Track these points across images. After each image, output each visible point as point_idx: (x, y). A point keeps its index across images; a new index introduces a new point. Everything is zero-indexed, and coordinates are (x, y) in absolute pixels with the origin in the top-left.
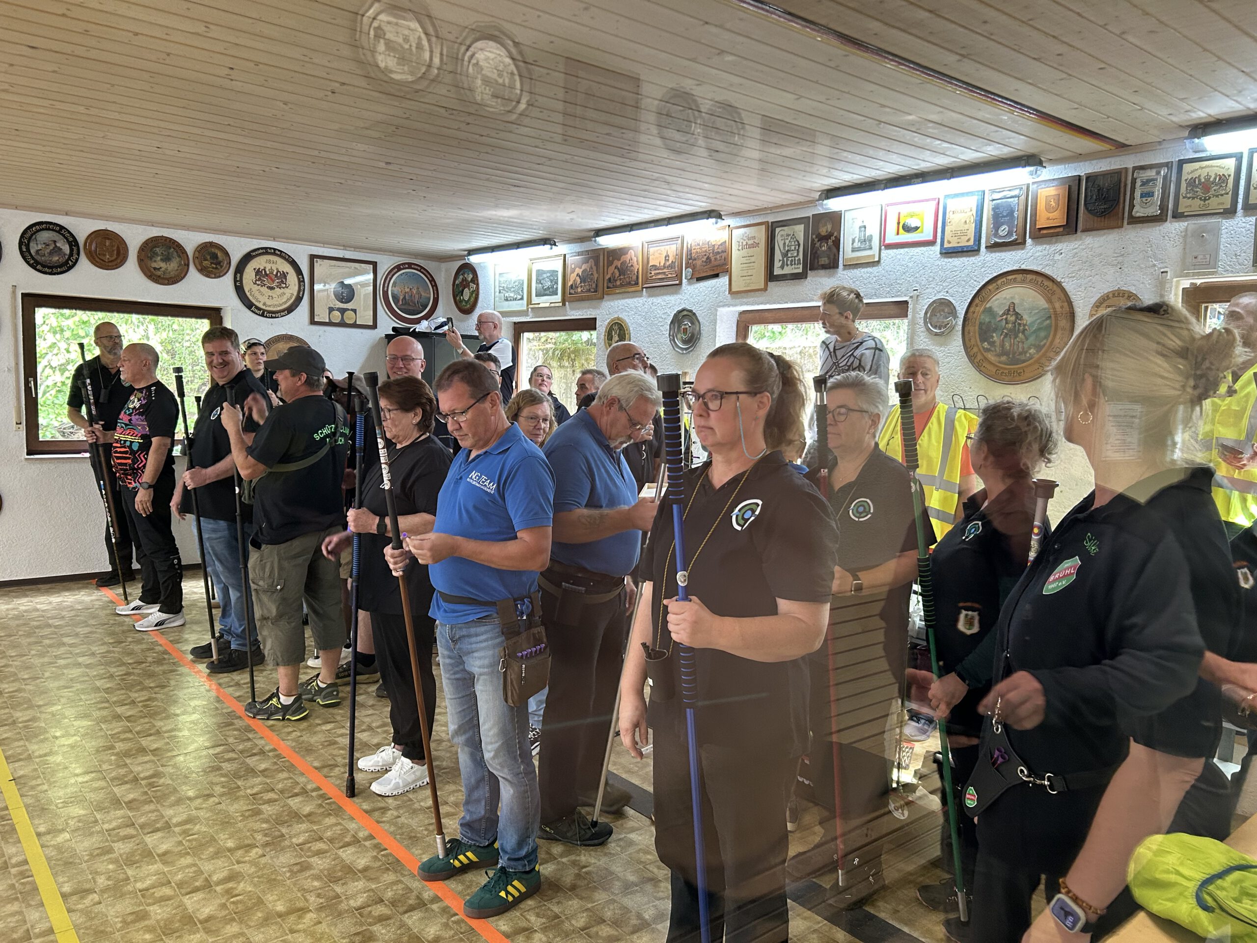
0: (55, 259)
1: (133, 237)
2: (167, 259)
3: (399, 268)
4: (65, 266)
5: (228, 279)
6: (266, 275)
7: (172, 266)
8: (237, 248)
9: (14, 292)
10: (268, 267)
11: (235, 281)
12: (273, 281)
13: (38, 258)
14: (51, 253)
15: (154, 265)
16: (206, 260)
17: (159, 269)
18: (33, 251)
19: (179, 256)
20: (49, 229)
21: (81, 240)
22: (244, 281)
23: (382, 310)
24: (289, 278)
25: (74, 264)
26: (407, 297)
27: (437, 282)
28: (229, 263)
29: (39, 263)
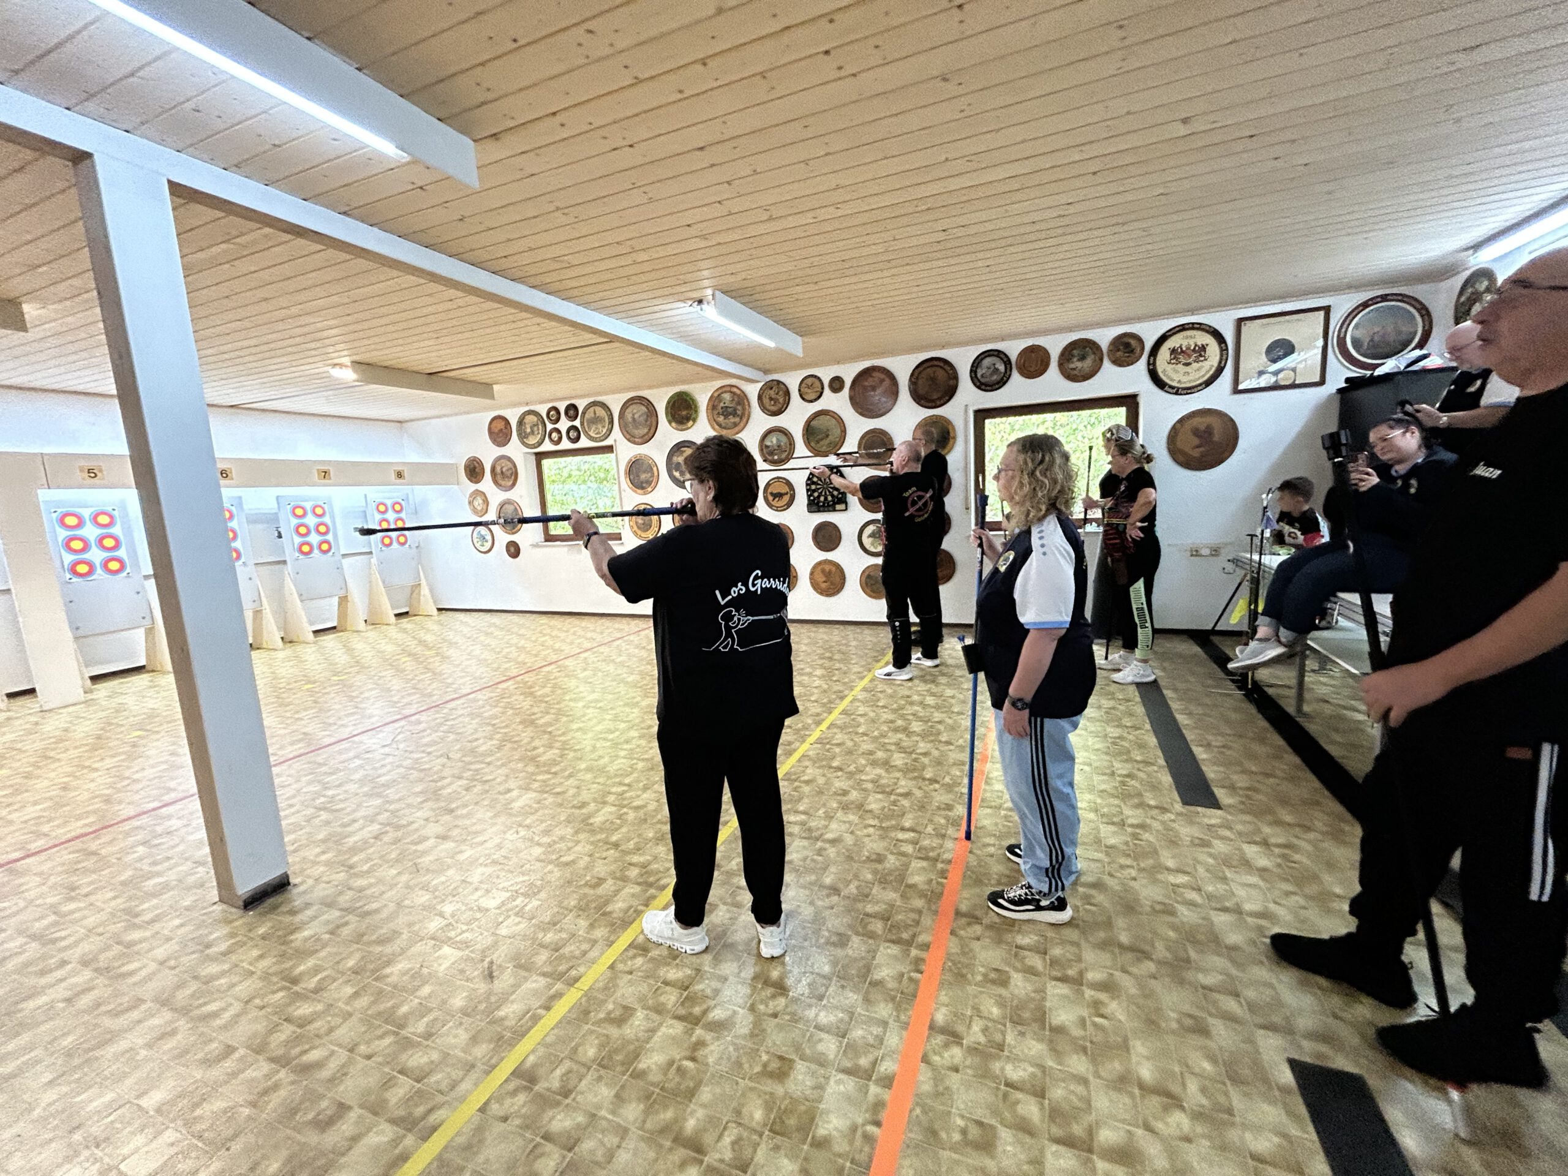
0: (995, 378)
1: (1055, 346)
2: (1082, 358)
3: (1365, 305)
4: (1002, 382)
5: (1142, 364)
6: (1182, 352)
7: (1088, 363)
8: (1149, 332)
9: (966, 411)
10: (1185, 344)
11: (1149, 364)
12: (1190, 357)
13: (983, 380)
14: (992, 375)
15: (1072, 366)
16: (1119, 350)
17: (1074, 369)
18: (979, 376)
19: (1094, 353)
20: (989, 356)
21: (1013, 358)
22: (1158, 363)
23: (1335, 361)
24: (1208, 349)
25: (1008, 379)
26: (1376, 338)
27: (1431, 309)
28: (1143, 349)
29: (984, 385)
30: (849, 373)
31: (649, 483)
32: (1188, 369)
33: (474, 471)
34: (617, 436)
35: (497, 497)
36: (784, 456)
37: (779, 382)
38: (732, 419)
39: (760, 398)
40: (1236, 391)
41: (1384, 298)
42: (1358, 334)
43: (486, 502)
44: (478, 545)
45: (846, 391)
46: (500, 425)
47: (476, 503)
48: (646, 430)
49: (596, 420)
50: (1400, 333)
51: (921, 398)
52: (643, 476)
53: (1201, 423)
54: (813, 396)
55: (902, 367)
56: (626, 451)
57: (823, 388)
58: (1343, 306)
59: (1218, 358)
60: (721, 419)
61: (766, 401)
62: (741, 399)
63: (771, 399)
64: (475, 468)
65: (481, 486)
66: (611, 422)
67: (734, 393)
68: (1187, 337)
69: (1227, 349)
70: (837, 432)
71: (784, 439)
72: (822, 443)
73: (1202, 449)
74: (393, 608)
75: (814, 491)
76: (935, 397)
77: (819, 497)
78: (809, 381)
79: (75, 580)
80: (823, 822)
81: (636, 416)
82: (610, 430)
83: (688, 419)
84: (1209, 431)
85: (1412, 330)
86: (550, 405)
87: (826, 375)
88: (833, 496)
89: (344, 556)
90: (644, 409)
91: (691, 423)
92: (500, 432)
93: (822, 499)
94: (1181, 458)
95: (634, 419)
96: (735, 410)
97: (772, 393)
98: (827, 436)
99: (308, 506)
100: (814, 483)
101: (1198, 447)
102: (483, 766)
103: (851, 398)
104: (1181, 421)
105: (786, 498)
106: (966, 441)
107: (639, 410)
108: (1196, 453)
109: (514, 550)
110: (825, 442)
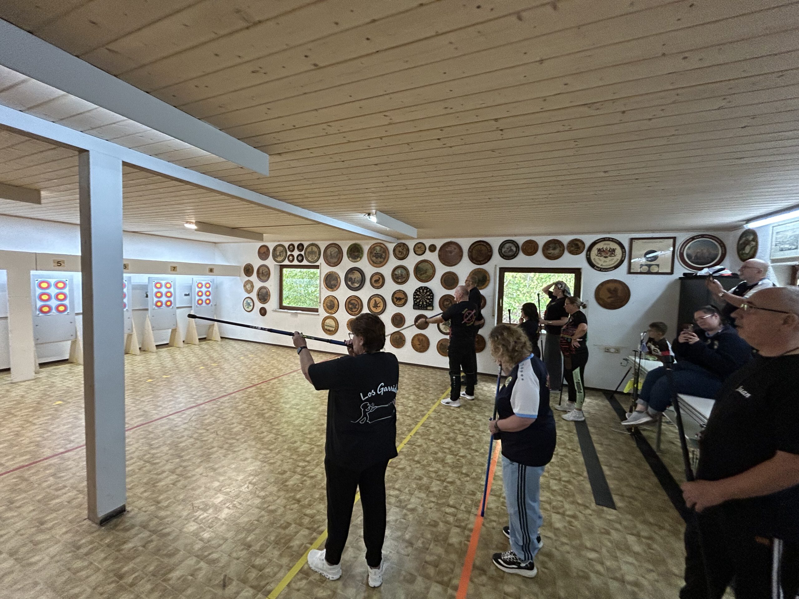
0: (511, 253)
1: (541, 241)
2: (554, 249)
3: (693, 238)
4: (514, 256)
5: (584, 254)
6: (604, 251)
7: (557, 252)
8: (588, 240)
9: (495, 268)
10: (605, 247)
11: (587, 255)
12: (607, 254)
13: (505, 254)
14: (509, 252)
15: (549, 252)
16: (572, 247)
17: (551, 254)
18: (503, 251)
19: (560, 247)
20: (509, 243)
21: (520, 245)
22: (591, 255)
23: (678, 263)
24: (616, 251)
25: (517, 255)
26: (698, 255)
27: (725, 243)
28: (584, 248)
29: (505, 256)
30: (439, 243)
31: (335, 286)
32: (605, 259)
33: (248, 270)
34: (321, 261)
35: (258, 284)
36: (404, 280)
37: (404, 244)
38: (379, 260)
39: (394, 250)
40: (630, 272)
41: (702, 236)
42: (690, 252)
43: (252, 286)
44: (246, 308)
45: (437, 252)
46: (265, 250)
47: (247, 287)
48: (336, 260)
49: (312, 252)
50: (710, 254)
51: (473, 259)
52: (333, 282)
53: (611, 286)
54: (421, 253)
55: (466, 244)
56: (326, 269)
57: (425, 249)
58: (682, 238)
59: (621, 255)
60: (374, 259)
61: (397, 252)
62: (385, 250)
63: (399, 252)
64: (249, 269)
65: (251, 278)
66: (320, 254)
67: (382, 247)
68: (605, 244)
69: (625, 252)
70: (431, 271)
71: (404, 272)
72: (423, 276)
73: (612, 299)
74: (198, 335)
75: (417, 299)
76: (481, 260)
77: (419, 302)
78: (419, 245)
79: (41, 315)
80: (407, 497)
81: (332, 253)
82: (319, 258)
83: (358, 257)
84: (616, 290)
85: (715, 252)
86: (290, 243)
87: (428, 243)
88: (426, 302)
89: (178, 308)
90: (337, 250)
91: (359, 259)
92: (263, 253)
93: (421, 303)
94: (601, 302)
95: (331, 255)
96: (381, 255)
97: (400, 249)
98: (426, 272)
99: (163, 282)
100: (417, 295)
101: (609, 298)
102: (234, 441)
103: (440, 256)
104: (603, 284)
105: (403, 301)
106: (495, 283)
107: (334, 250)
108: (609, 301)
109: (263, 312)
110: (425, 275)
